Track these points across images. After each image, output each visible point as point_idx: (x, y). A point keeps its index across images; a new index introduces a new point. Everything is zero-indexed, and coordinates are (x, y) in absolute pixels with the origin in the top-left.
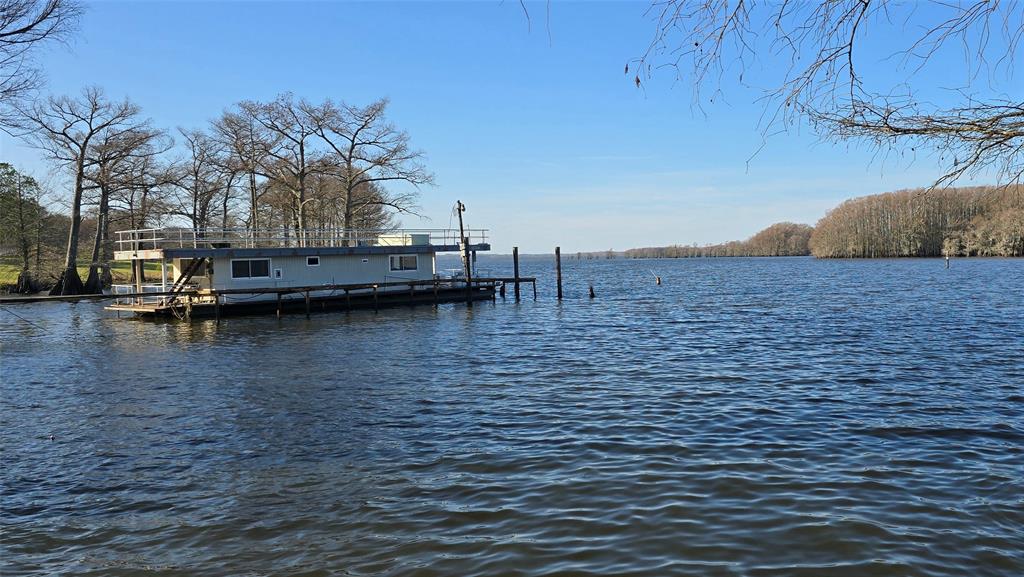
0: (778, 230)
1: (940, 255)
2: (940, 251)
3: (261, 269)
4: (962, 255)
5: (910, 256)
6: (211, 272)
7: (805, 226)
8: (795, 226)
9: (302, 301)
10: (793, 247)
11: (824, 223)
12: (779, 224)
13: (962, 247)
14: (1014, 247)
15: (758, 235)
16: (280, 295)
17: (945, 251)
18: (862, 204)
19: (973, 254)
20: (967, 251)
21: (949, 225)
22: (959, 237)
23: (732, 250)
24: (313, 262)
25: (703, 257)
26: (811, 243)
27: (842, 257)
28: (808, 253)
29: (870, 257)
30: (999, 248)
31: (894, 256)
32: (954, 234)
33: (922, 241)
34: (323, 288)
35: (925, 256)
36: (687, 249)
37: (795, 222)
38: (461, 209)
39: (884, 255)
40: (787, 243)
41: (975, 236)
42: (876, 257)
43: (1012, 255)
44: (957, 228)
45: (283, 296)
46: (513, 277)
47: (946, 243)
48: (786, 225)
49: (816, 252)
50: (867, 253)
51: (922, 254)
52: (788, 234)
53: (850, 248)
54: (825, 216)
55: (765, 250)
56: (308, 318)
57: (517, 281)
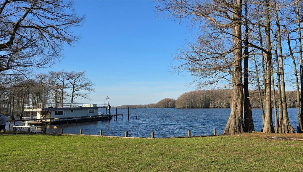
0: (165, 100)
1: (209, 108)
2: (209, 106)
3: (61, 113)
4: (215, 108)
5: (202, 108)
6: (51, 114)
7: (173, 99)
8: (170, 99)
9: (75, 120)
10: (170, 105)
11: (179, 99)
12: (166, 99)
13: (214, 106)
14: (227, 106)
15: (160, 102)
16: (68, 119)
17: (210, 107)
18: (189, 94)
19: (217, 107)
20: (216, 106)
21: (211, 100)
22: (214, 103)
23: (152, 106)
24: (72, 111)
25: (143, 108)
26: (176, 104)
27: (184, 108)
28: (174, 107)
29: (191, 108)
30: (223, 106)
31: (198, 108)
32: (213, 102)
33: (205, 104)
34: (74, 118)
35: (205, 108)
36: (138, 106)
37: (170, 98)
38: (108, 98)
39: (195, 107)
40: (168, 104)
41: (217, 103)
42: (193, 108)
43: (227, 108)
44: (213, 101)
45: (69, 119)
46: (116, 114)
47: (211, 104)
48: (167, 99)
49: (177, 107)
50: (191, 107)
51: (204, 107)
52: (168, 101)
53: (186, 106)
54: (179, 97)
55: (162, 106)
56: (77, 124)
57: (117, 115)
